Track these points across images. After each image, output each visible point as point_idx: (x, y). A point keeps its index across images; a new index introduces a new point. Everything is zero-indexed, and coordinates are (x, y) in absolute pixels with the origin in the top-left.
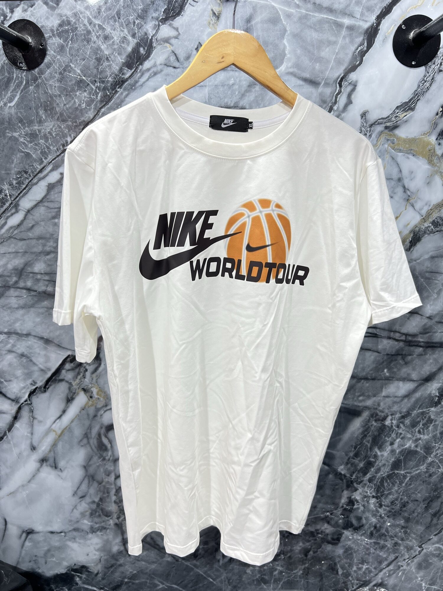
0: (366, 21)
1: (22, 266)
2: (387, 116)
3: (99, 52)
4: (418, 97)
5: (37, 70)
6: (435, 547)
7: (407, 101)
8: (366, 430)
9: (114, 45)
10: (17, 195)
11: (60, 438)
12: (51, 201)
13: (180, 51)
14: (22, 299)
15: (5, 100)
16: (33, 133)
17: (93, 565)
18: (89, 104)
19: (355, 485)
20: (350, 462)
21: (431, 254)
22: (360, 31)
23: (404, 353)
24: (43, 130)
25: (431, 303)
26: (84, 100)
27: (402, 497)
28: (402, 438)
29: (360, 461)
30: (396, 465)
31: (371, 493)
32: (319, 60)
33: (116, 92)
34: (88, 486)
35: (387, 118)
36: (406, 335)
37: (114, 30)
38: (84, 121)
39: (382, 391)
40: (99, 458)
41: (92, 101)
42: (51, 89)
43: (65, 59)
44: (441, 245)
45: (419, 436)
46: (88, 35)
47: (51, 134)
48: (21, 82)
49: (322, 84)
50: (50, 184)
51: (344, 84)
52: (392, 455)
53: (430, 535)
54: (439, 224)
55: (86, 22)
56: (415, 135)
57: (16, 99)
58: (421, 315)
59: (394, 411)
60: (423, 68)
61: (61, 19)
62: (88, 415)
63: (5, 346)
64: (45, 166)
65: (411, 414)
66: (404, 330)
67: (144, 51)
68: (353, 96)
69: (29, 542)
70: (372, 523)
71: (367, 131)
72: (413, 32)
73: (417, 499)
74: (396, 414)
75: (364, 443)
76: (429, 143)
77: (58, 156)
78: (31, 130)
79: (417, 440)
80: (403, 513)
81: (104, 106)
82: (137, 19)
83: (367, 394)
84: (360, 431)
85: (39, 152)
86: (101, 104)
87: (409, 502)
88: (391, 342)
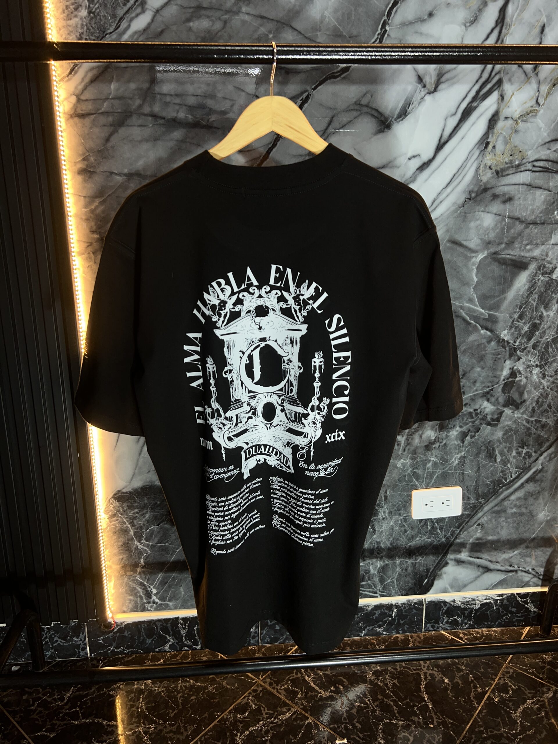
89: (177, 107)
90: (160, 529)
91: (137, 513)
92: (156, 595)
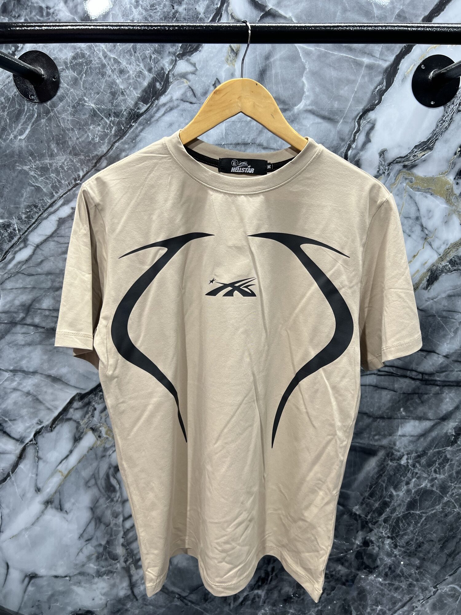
0: (386, 61)
1: (30, 302)
2: (405, 155)
3: (114, 86)
4: (436, 137)
5: (49, 103)
6: (450, 587)
7: (426, 140)
8: (382, 470)
9: (130, 79)
10: (26, 229)
11: (67, 478)
12: (61, 236)
13: (197, 86)
14: (29, 335)
15: (15, 133)
16: (44, 167)
17: (98, 610)
18: (102, 138)
19: (370, 525)
20: (365, 502)
21: (448, 292)
22: (379, 70)
23: (420, 392)
24: (55, 164)
25: (448, 342)
26: (97, 134)
27: (417, 537)
28: (418, 478)
29: (375, 501)
30: (412, 505)
31: (386, 534)
32: (338, 98)
33: (131, 126)
34: (95, 528)
35: (405, 157)
36: (423, 374)
37: (130, 64)
38: (97, 155)
39: (398, 430)
40: (107, 499)
41: (106, 135)
42: (64, 122)
43: (78, 93)
44: (459, 283)
45: (434, 475)
46: (103, 69)
47: (63, 168)
48: (33, 115)
49: (341, 122)
50: (61, 218)
51: (363, 122)
52: (408, 495)
53: (445, 575)
54: (457, 263)
55: (101, 55)
56: (434, 174)
57: (27, 132)
58: (438, 354)
59: (410, 450)
60: (441, 108)
61: (75, 51)
62: (96, 455)
63: (10, 384)
64: (56, 200)
65: (428, 453)
66: (421, 369)
67: (160, 86)
68: (371, 135)
69: (32, 586)
70: (386, 564)
71: (385, 170)
72: (432, 72)
73: (432, 539)
74: (412, 453)
75: (380, 483)
76: (447, 183)
77: (69, 190)
78: (42, 164)
79: (433, 480)
80: (418, 554)
81: (118, 140)
82: (153, 53)
83: (383, 433)
84: (376, 470)
85: (50, 186)
86: (115, 138)
87: (425, 542)
88: (407, 381)
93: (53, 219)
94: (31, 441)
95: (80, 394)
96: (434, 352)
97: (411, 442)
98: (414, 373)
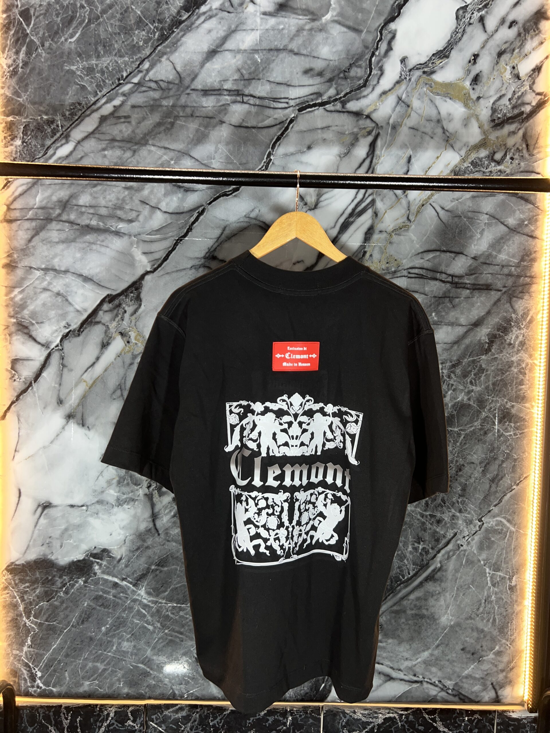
89: (91, 216)
90: (50, 606)
91: (28, 587)
92: (40, 678)
93: (96, 116)
94: (57, 346)
95: (111, 295)
96: (462, 253)
97: (445, 350)
98: (444, 276)
